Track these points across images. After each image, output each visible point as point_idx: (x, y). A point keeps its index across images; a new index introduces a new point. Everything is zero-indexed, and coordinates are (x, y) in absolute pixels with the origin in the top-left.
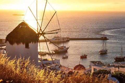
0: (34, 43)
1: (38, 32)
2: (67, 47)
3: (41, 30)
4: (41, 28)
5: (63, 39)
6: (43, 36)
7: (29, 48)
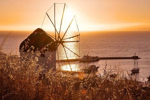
0: (50, 51)
1: (56, 40)
2: (97, 66)
3: (59, 38)
4: (59, 35)
5: (93, 58)
6: (62, 44)
7: (45, 57)
